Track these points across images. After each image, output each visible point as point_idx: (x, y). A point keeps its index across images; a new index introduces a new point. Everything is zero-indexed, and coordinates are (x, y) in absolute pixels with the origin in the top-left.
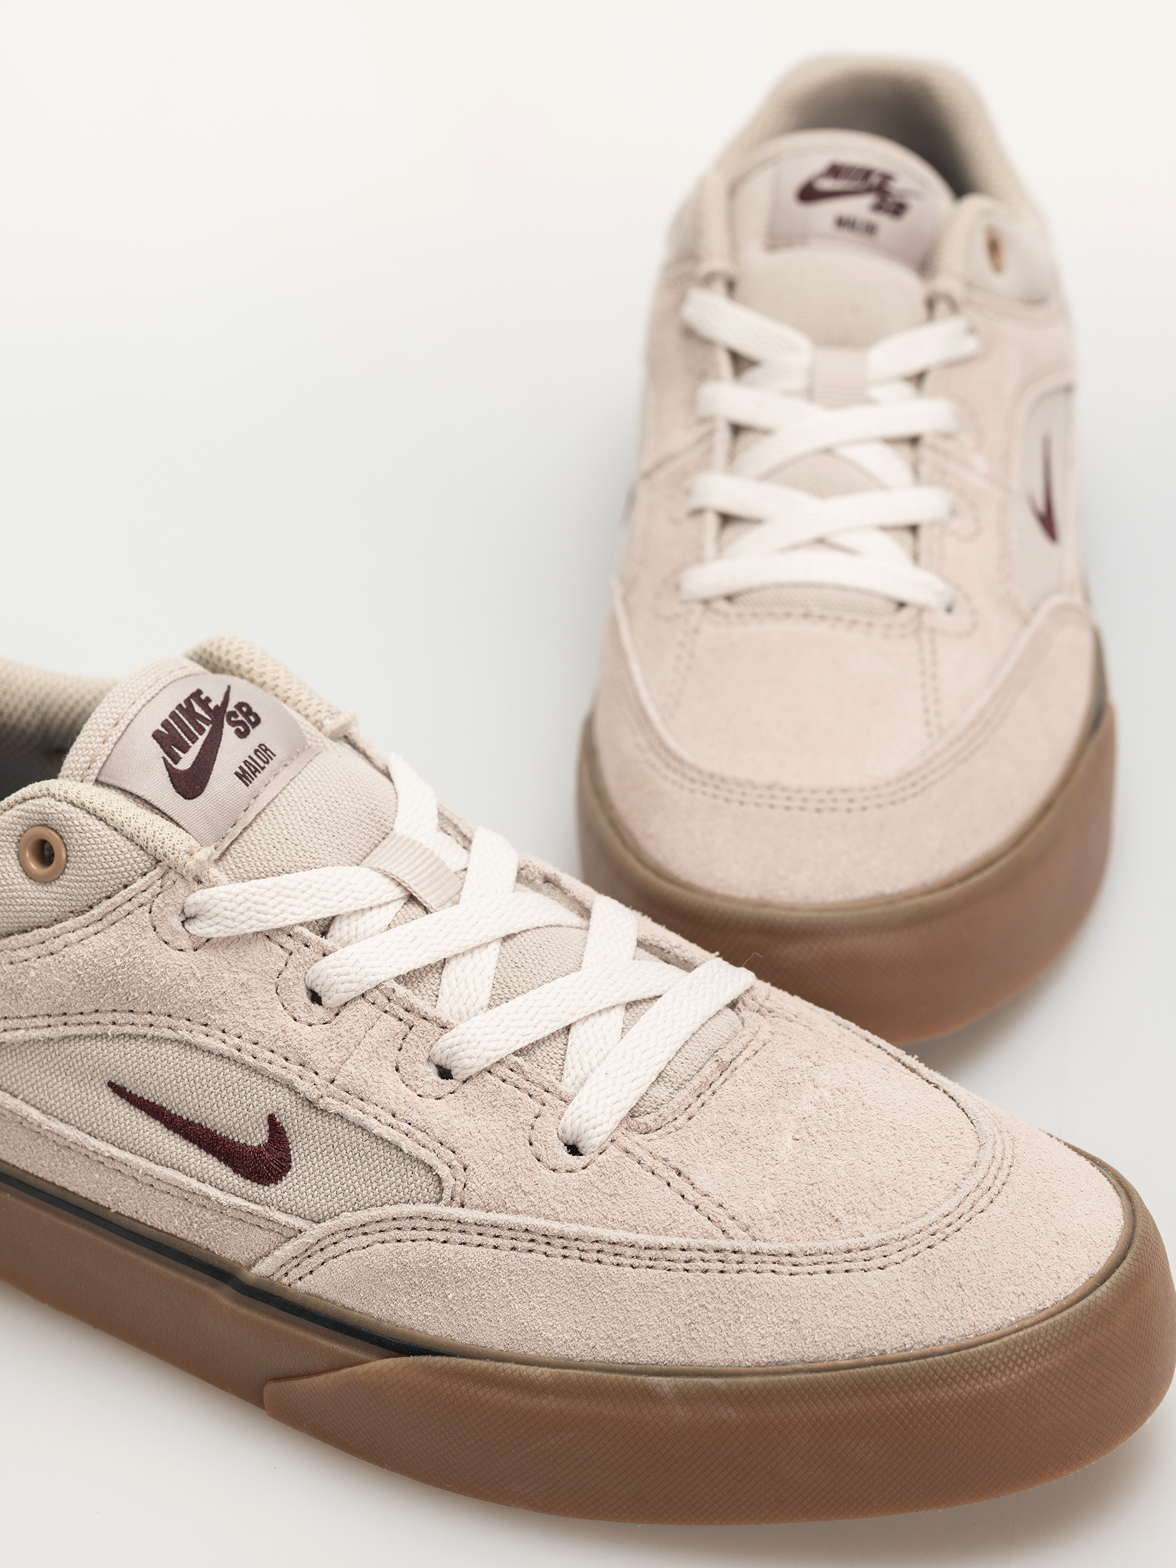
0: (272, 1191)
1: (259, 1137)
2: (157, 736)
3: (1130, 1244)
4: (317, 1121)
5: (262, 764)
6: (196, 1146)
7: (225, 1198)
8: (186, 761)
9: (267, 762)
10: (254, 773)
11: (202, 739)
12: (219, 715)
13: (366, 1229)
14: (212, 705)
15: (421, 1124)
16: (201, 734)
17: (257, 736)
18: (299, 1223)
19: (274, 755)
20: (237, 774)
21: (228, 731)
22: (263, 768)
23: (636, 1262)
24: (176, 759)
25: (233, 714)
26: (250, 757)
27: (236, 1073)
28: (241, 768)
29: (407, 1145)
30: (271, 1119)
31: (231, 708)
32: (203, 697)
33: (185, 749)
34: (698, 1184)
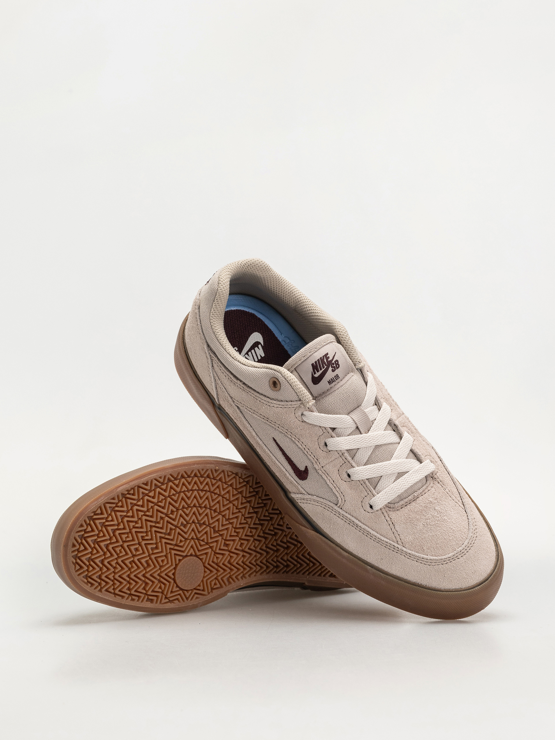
0: (301, 482)
1: (302, 468)
2: (312, 365)
3: (487, 580)
4: (316, 474)
5: (335, 380)
6: (288, 462)
7: (290, 477)
8: (317, 375)
9: (337, 380)
10: (332, 382)
11: (323, 369)
12: (330, 363)
13: (318, 502)
14: (329, 360)
15: (339, 487)
16: (323, 368)
17: (337, 372)
18: (304, 492)
19: (339, 378)
20: (328, 381)
21: (330, 369)
22: (335, 381)
23: (375, 540)
24: (315, 373)
25: (333, 364)
26: (333, 378)
27: (301, 453)
28: (330, 380)
29: (334, 490)
30: (306, 467)
31: (333, 362)
32: (328, 356)
33: (318, 371)
34: (396, 528)
